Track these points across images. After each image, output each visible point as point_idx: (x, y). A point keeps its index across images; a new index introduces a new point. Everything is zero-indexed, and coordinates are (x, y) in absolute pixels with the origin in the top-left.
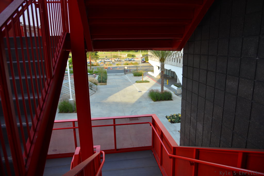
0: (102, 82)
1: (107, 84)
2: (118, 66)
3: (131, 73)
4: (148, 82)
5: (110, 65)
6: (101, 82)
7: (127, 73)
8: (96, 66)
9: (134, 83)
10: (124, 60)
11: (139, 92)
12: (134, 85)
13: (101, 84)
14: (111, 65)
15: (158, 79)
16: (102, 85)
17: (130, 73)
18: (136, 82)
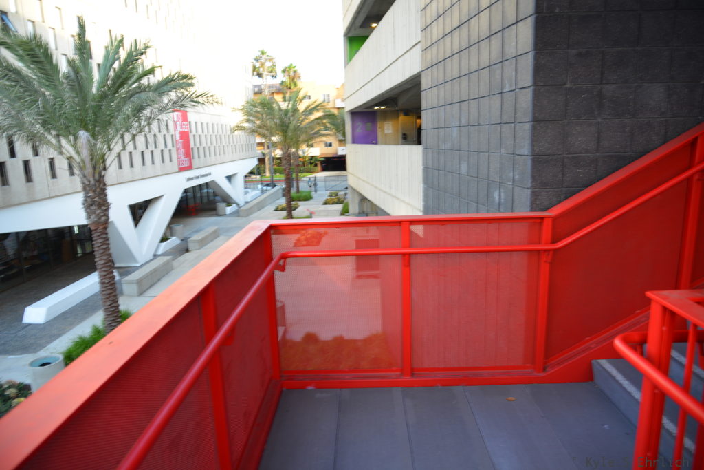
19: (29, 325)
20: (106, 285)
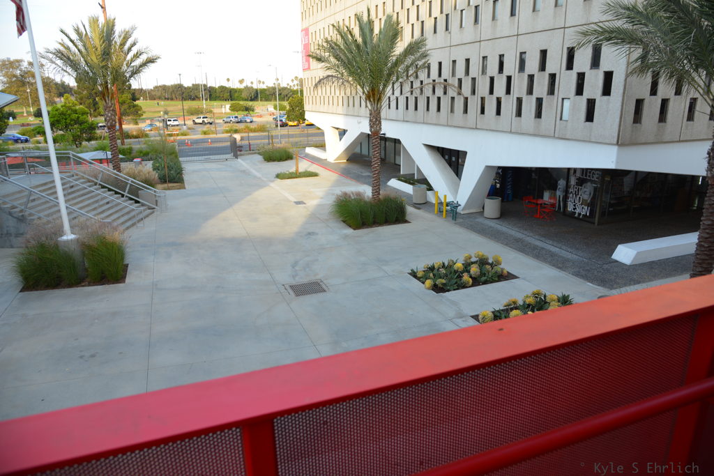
0: (170, 181)
1: (186, 186)
2: (207, 136)
3: (255, 153)
4: (315, 175)
5: (183, 134)
6: (165, 182)
7: (242, 153)
8: (136, 137)
9: (273, 181)
10: (221, 121)
11: (298, 203)
12: (272, 185)
13: (166, 185)
14: (185, 135)
15: (343, 166)
16: (169, 189)
17: (250, 154)
18: (278, 176)
19: (617, 261)
20: (703, 249)
